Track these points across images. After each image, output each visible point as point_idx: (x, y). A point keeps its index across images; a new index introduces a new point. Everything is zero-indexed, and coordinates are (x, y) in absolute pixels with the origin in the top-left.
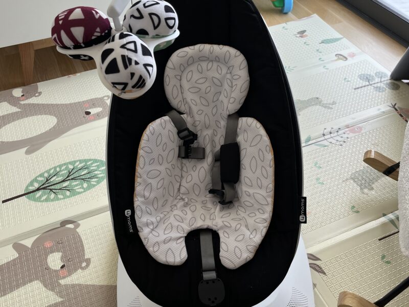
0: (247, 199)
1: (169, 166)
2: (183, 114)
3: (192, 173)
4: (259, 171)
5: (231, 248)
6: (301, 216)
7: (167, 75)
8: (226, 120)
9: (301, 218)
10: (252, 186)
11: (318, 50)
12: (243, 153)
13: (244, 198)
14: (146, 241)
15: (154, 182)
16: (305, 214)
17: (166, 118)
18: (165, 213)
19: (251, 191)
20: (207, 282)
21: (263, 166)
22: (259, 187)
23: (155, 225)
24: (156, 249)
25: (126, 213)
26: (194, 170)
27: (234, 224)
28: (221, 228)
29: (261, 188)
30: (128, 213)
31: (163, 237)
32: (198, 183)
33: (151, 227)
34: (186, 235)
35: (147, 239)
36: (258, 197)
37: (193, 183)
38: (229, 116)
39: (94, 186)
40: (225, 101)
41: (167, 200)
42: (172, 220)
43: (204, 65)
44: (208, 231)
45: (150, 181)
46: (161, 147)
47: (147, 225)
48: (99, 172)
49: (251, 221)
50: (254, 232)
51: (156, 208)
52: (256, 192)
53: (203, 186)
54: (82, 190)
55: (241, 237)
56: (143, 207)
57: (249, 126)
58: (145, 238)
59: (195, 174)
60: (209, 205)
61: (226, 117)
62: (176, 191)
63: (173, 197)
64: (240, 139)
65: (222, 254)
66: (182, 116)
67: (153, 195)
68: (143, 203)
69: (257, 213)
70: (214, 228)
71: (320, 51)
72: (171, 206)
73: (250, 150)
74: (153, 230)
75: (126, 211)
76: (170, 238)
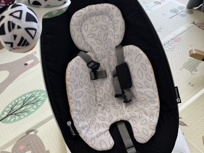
0: (141, 96)
1: (87, 87)
2: (87, 52)
3: (101, 87)
4: (144, 77)
5: (140, 130)
6: (177, 99)
7: (72, 30)
8: (115, 50)
9: (178, 100)
10: (142, 88)
11: (144, 2)
12: (131, 68)
13: (138, 96)
14: (86, 139)
15: (80, 100)
16: (179, 97)
17: (78, 57)
18: (92, 117)
19: (143, 91)
21: (146, 74)
22: (147, 87)
23: (88, 127)
24: (93, 143)
25: (68, 124)
26: (102, 85)
27: (137, 114)
28: (130, 118)
29: (148, 88)
30: (69, 123)
31: (95, 134)
32: (107, 93)
33: (86, 129)
34: (109, 128)
35: (86, 138)
36: (148, 93)
37: (103, 93)
38: (116, 47)
39: (40, 106)
40: (112, 38)
41: (91, 108)
42: (98, 120)
43: (94, 18)
44: (122, 121)
45: (78, 99)
46: (79, 76)
47: (83, 128)
48: (41, 97)
49: (147, 110)
50: (152, 116)
51: (85, 115)
52: (145, 90)
53: (110, 94)
54: (34, 110)
55: (145, 121)
56: (78, 117)
57: (132, 51)
58: (84, 137)
59: (103, 88)
60: (117, 105)
61: (115, 48)
62: (94, 100)
63: (94, 105)
64: (127, 60)
65: (135, 135)
66: (87, 53)
67: (82, 108)
68: (77, 114)
69: (150, 104)
70: (125, 119)
71: (145, 2)
72: (94, 112)
73: (135, 65)
74: (87, 130)
75: (68, 123)
76: (100, 133)
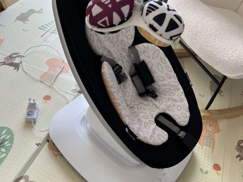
0: (165, 88)
3: (126, 90)
5: (180, 115)
6: (190, 83)
10: (165, 80)
12: (149, 65)
13: (163, 88)
17: (105, 63)
19: (166, 82)
20: (185, 138)
21: (166, 66)
22: (169, 78)
24: (153, 139)
26: (126, 88)
27: (170, 103)
28: (167, 109)
29: (170, 78)
32: (133, 94)
35: (146, 138)
36: (172, 83)
37: (130, 96)
38: (129, 47)
40: (125, 39)
44: (160, 115)
45: (123, 105)
48: (4, 136)
49: (175, 97)
50: (182, 101)
52: (168, 82)
54: (5, 154)
57: (148, 48)
58: (144, 138)
59: (128, 90)
61: (128, 49)
64: (142, 57)
65: (178, 121)
69: (174, 92)
70: (162, 111)
73: (153, 61)
74: (142, 131)
76: (153, 129)
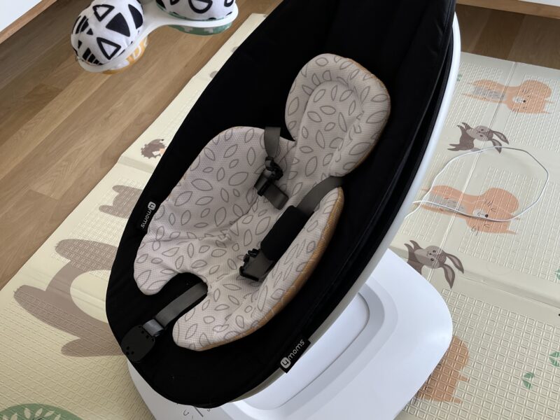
3: (256, 215)
4: (288, 265)
5: (192, 322)
8: (324, 179)
9: (285, 362)
16: (294, 361)
17: (260, 131)
18: (190, 235)
20: (144, 331)
22: (274, 284)
23: (164, 238)
24: (141, 260)
25: (149, 205)
26: (261, 214)
28: (211, 294)
29: (273, 287)
30: (152, 206)
31: (157, 255)
32: (253, 233)
33: (159, 237)
34: (180, 272)
38: (330, 177)
41: (207, 225)
43: (341, 89)
45: (193, 189)
46: (229, 160)
47: (157, 232)
50: (225, 327)
51: (184, 221)
53: (255, 239)
55: (210, 320)
56: (168, 212)
59: (257, 219)
62: (227, 222)
63: (217, 226)
65: (181, 320)
67: (186, 206)
68: (170, 206)
72: (205, 234)
75: (151, 203)
76: (160, 261)
